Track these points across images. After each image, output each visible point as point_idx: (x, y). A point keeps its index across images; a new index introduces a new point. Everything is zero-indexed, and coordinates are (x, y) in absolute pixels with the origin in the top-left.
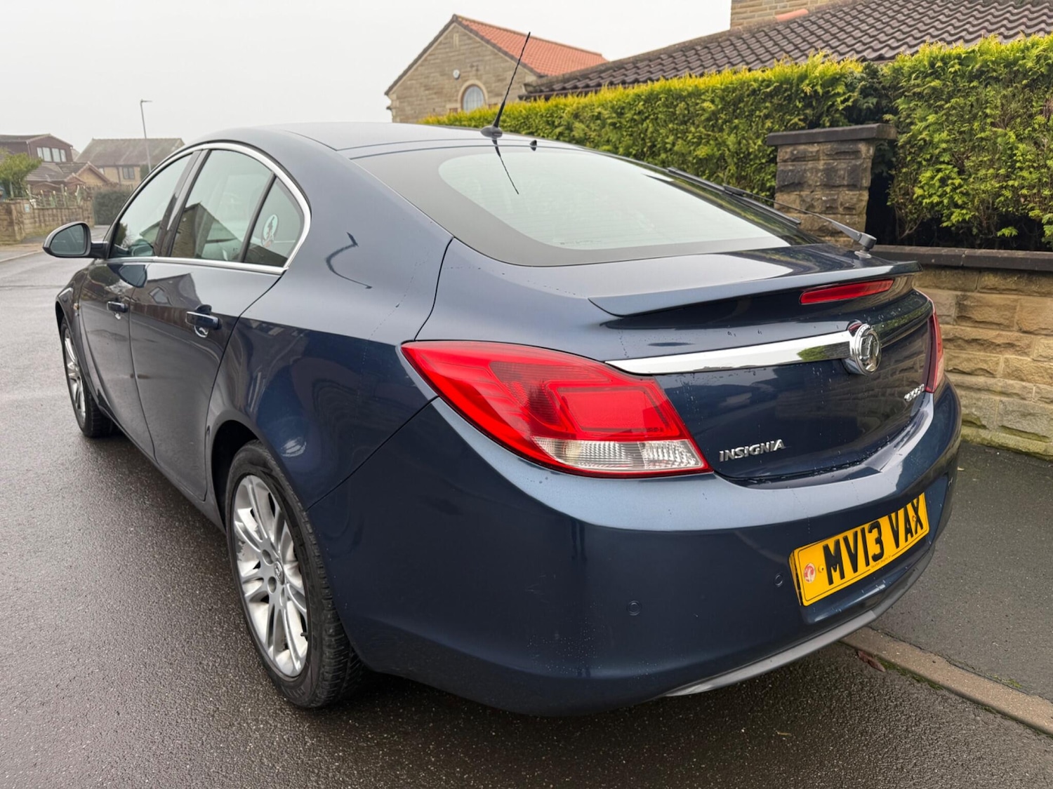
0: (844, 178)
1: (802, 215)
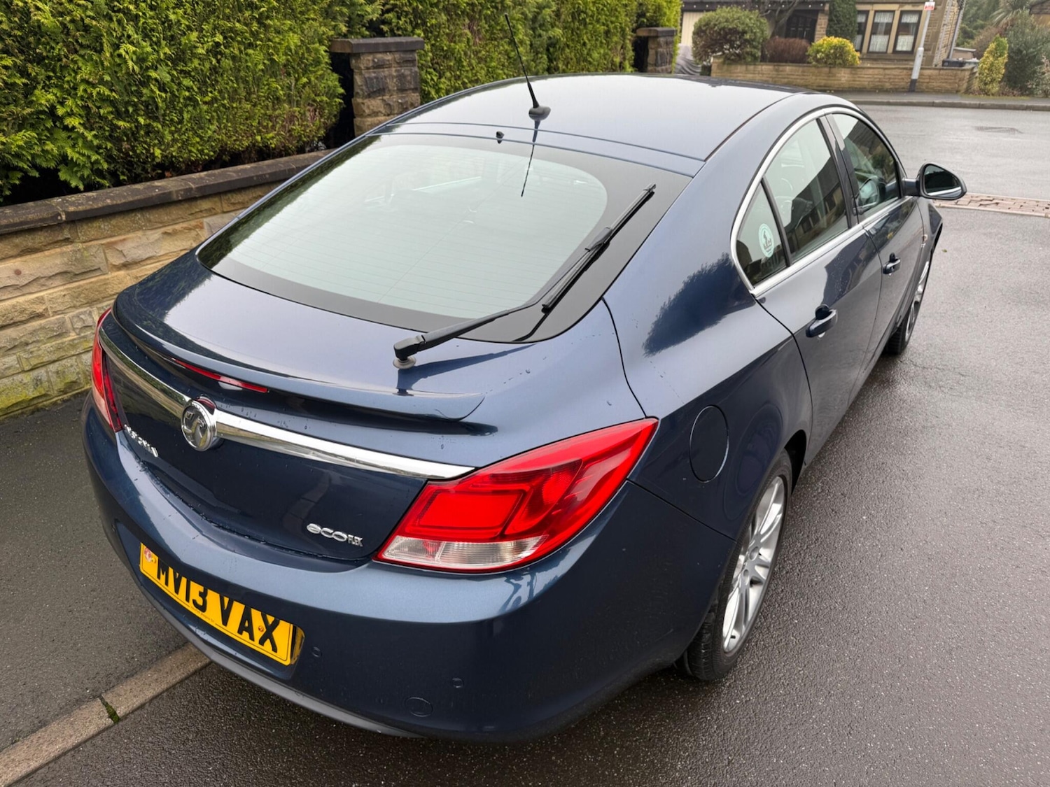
0: (411, 83)
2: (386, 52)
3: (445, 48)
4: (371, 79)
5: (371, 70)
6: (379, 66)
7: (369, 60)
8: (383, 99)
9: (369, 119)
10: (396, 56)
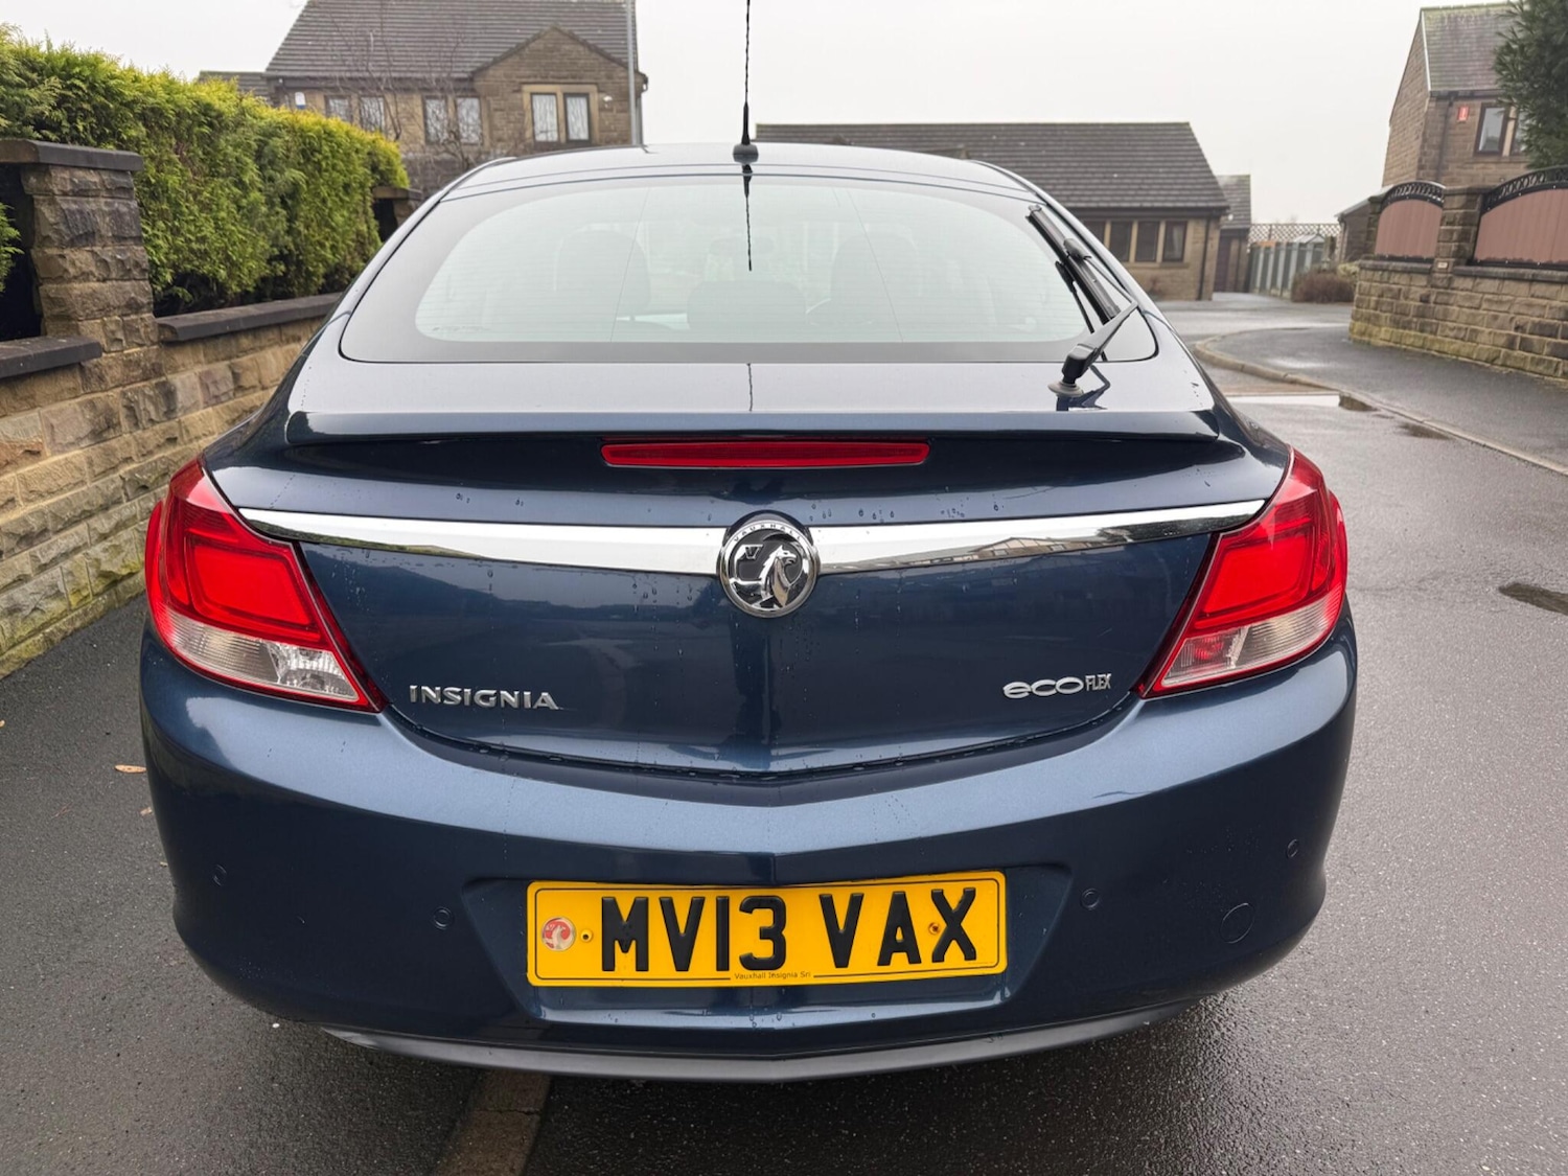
1: (102, 284)
2: (89, 168)
3: (153, 181)
4: (72, 213)
5: (69, 198)
6: (81, 192)
7: (64, 179)
8: (92, 252)
9: (76, 285)
10: (105, 177)
